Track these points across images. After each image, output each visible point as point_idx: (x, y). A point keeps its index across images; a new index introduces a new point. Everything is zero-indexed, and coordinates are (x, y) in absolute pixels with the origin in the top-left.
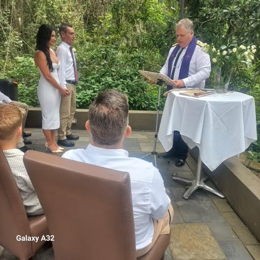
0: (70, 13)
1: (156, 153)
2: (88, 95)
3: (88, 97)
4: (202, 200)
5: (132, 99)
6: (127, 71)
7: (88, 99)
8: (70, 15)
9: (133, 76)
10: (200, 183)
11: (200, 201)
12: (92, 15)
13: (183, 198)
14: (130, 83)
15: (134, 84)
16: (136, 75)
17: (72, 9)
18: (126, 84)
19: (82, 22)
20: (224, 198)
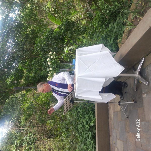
0: (46, 147)
1: (119, 102)
2: (90, 141)
3: (91, 141)
4: (148, 72)
5: (91, 112)
6: (75, 115)
7: (93, 142)
8: (47, 147)
9: (78, 111)
10: (136, 74)
11: (149, 73)
12: (48, 133)
13: (148, 85)
14: (81, 113)
15: (82, 111)
16: (77, 109)
17: (44, 146)
18: (81, 116)
19: (51, 140)
20: (145, 58)
